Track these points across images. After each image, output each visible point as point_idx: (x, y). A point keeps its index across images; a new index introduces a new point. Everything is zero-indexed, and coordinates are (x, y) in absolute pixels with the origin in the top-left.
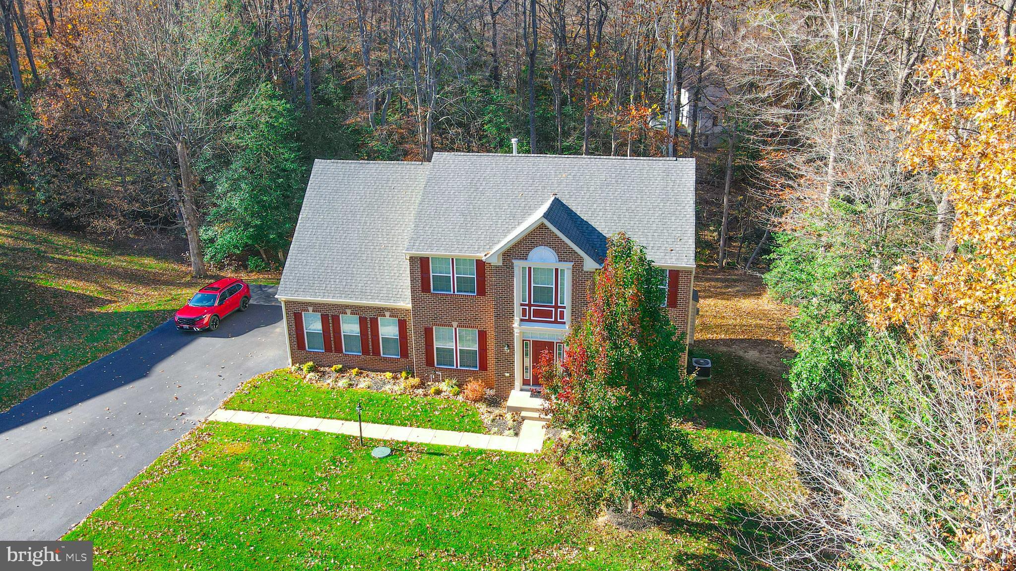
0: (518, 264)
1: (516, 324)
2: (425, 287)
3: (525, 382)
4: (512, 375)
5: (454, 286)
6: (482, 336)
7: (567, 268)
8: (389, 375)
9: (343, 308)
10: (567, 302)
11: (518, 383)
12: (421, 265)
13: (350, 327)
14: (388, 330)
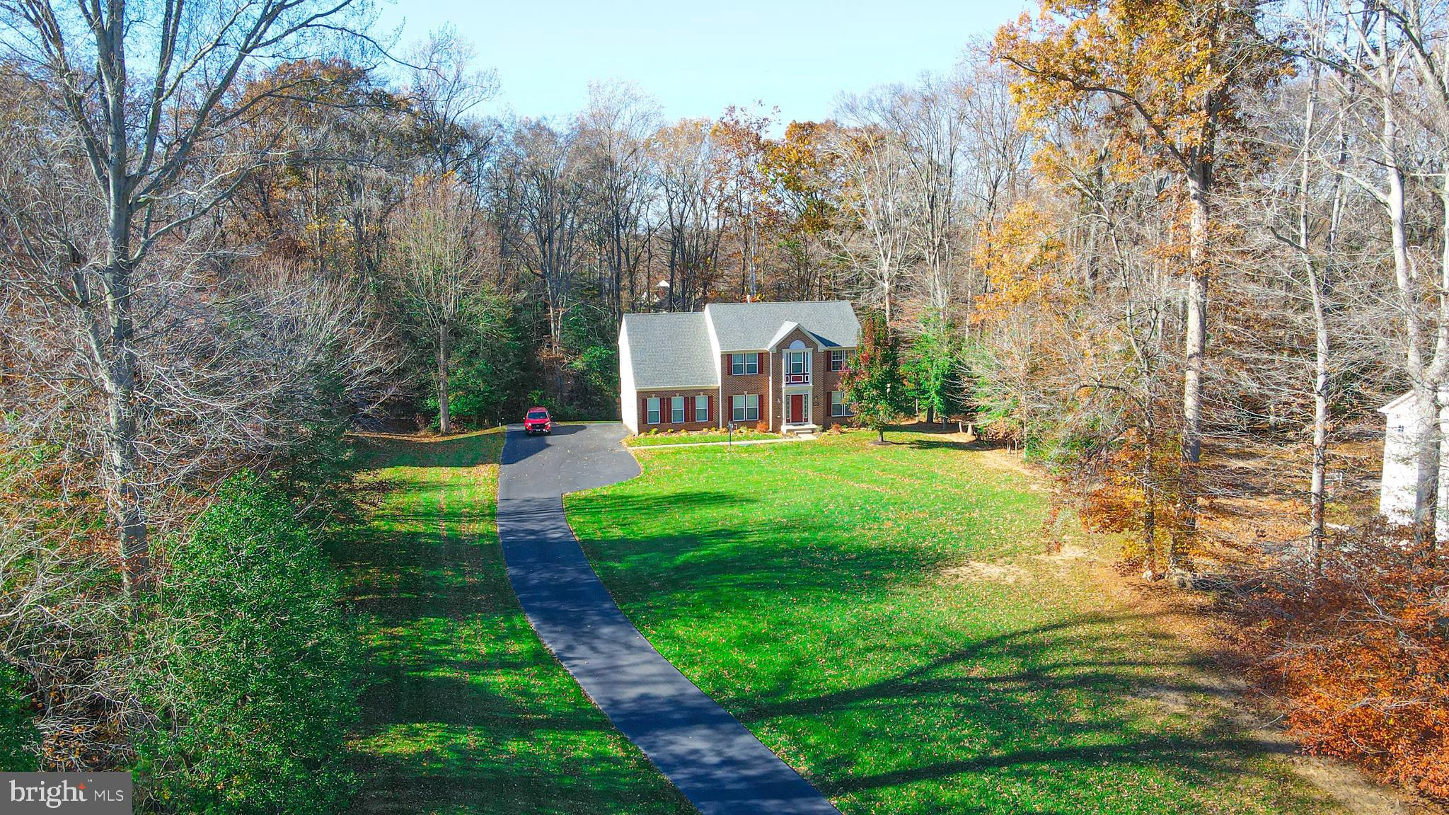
0: (785, 351)
1: (784, 386)
2: (730, 373)
3: (788, 421)
4: (781, 417)
5: (745, 370)
6: (761, 398)
7: (810, 351)
8: (705, 430)
9: (674, 392)
10: (810, 371)
11: (784, 421)
12: (728, 358)
13: (678, 404)
14: (701, 403)
